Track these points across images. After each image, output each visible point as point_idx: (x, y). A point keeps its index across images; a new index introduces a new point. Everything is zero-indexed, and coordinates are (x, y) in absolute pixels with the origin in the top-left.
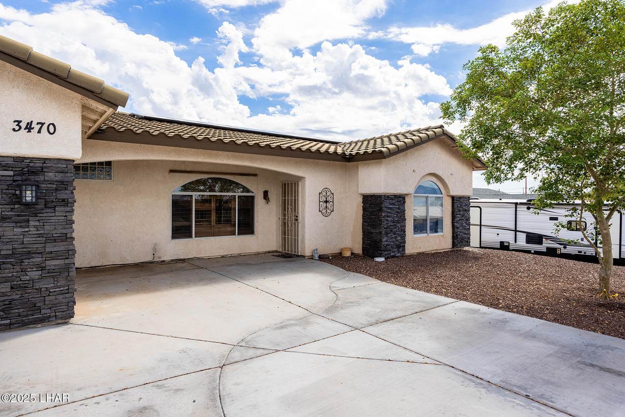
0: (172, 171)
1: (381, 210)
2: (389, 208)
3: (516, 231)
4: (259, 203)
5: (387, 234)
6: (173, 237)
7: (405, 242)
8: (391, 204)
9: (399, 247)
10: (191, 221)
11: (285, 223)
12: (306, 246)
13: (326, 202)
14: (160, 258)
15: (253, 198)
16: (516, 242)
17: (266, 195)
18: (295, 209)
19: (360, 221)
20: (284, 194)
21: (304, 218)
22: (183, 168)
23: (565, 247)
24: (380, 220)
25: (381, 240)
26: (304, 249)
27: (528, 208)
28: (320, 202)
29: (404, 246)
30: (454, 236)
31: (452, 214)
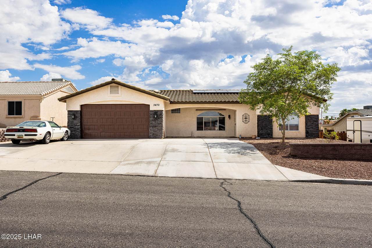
0: (196, 110)
2: (263, 120)
6: (197, 130)
7: (272, 133)
8: (264, 118)
9: (269, 134)
10: (203, 125)
12: (237, 134)
13: (246, 118)
14: (193, 136)
15: (224, 117)
17: (229, 116)
21: (237, 124)
22: (200, 109)
28: (243, 118)
30: (307, 132)
31: (306, 123)
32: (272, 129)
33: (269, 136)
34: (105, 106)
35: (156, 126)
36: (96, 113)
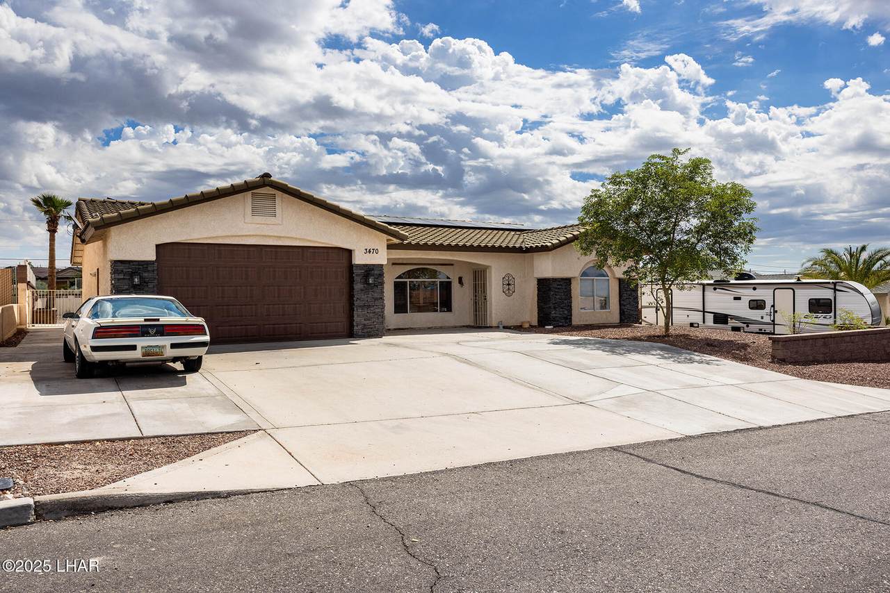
0: (393, 264)
1: (550, 290)
2: (556, 288)
3: (704, 312)
4: (455, 286)
5: (555, 308)
6: (395, 313)
7: (571, 315)
8: (558, 285)
9: (566, 318)
10: (407, 301)
11: (476, 303)
12: (494, 319)
13: (508, 285)
14: (387, 327)
15: (450, 283)
16: (704, 322)
17: (460, 280)
18: (484, 291)
19: (536, 299)
20: (475, 279)
21: (491, 298)
22: (400, 262)
23: (748, 326)
24: (549, 298)
25: (550, 313)
26: (491, 321)
27: (715, 289)
28: (503, 285)
29: (571, 318)
30: (622, 313)
31: (620, 294)
32: (571, 307)
33: (566, 323)
34: (231, 248)
35: (369, 306)
36: (204, 269)
